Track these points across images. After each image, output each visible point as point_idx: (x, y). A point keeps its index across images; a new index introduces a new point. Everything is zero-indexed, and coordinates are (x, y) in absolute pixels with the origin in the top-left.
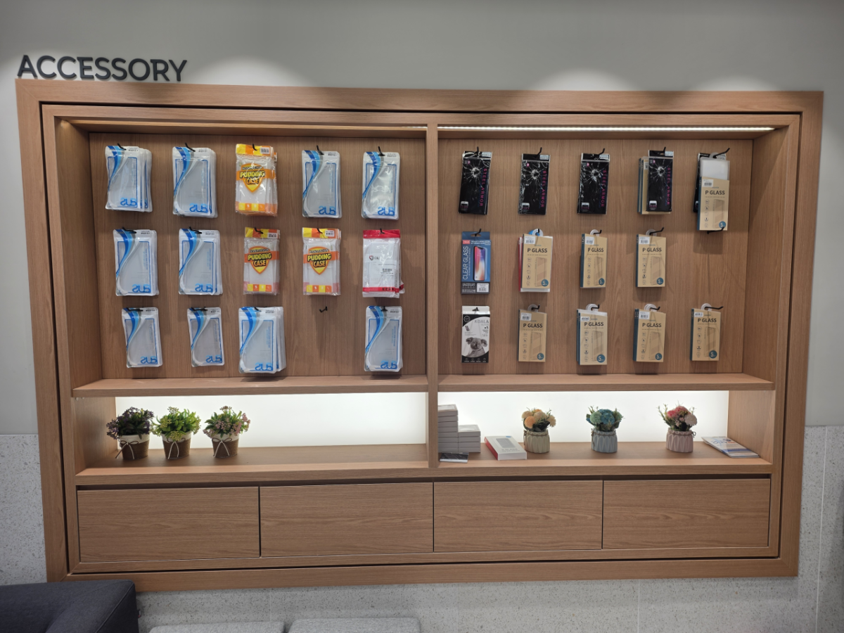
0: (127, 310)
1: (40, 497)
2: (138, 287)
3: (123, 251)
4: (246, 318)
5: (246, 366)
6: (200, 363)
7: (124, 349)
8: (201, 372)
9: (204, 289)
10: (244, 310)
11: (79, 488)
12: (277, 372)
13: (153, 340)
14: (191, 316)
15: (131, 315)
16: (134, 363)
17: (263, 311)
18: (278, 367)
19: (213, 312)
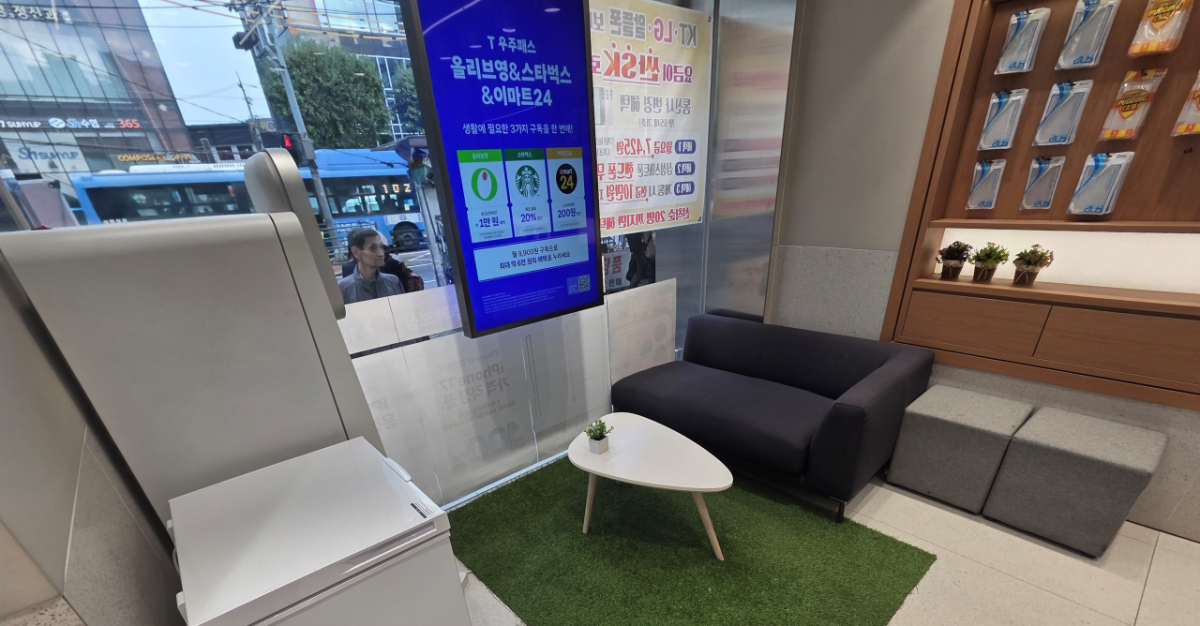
0: (981, 163)
1: (888, 293)
2: (998, 142)
3: (994, 111)
4: (1093, 163)
5: (1074, 208)
6: (1028, 207)
7: (968, 194)
8: (1026, 214)
9: (1058, 139)
10: (1093, 156)
11: (914, 289)
12: (1105, 215)
13: (993, 187)
14: (1035, 165)
15: (983, 167)
16: (972, 205)
17: (1114, 156)
18: (1107, 210)
19: (1057, 161)
